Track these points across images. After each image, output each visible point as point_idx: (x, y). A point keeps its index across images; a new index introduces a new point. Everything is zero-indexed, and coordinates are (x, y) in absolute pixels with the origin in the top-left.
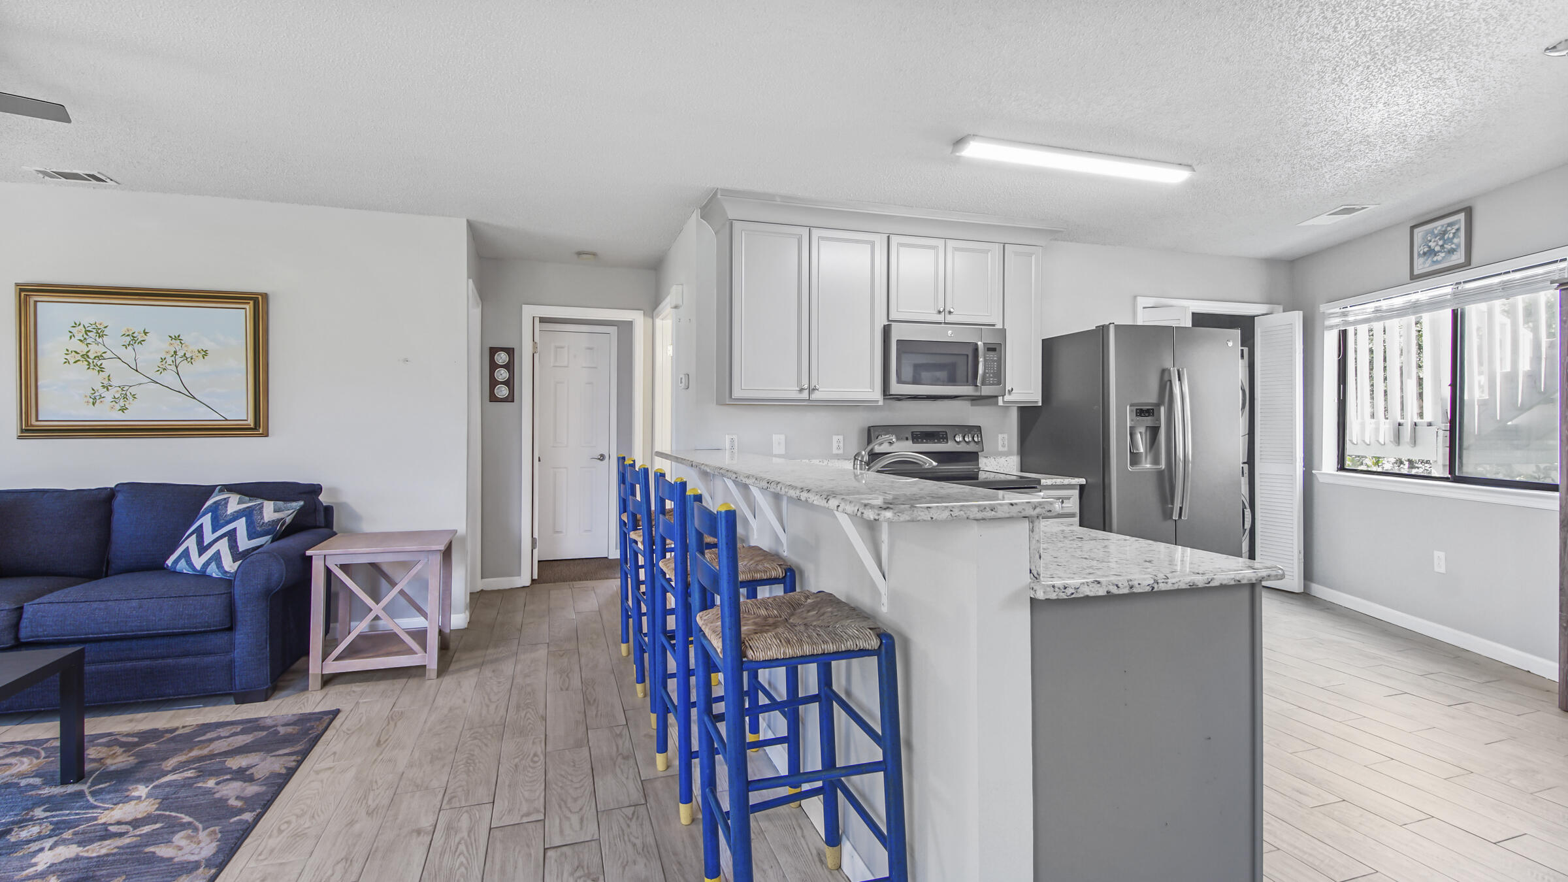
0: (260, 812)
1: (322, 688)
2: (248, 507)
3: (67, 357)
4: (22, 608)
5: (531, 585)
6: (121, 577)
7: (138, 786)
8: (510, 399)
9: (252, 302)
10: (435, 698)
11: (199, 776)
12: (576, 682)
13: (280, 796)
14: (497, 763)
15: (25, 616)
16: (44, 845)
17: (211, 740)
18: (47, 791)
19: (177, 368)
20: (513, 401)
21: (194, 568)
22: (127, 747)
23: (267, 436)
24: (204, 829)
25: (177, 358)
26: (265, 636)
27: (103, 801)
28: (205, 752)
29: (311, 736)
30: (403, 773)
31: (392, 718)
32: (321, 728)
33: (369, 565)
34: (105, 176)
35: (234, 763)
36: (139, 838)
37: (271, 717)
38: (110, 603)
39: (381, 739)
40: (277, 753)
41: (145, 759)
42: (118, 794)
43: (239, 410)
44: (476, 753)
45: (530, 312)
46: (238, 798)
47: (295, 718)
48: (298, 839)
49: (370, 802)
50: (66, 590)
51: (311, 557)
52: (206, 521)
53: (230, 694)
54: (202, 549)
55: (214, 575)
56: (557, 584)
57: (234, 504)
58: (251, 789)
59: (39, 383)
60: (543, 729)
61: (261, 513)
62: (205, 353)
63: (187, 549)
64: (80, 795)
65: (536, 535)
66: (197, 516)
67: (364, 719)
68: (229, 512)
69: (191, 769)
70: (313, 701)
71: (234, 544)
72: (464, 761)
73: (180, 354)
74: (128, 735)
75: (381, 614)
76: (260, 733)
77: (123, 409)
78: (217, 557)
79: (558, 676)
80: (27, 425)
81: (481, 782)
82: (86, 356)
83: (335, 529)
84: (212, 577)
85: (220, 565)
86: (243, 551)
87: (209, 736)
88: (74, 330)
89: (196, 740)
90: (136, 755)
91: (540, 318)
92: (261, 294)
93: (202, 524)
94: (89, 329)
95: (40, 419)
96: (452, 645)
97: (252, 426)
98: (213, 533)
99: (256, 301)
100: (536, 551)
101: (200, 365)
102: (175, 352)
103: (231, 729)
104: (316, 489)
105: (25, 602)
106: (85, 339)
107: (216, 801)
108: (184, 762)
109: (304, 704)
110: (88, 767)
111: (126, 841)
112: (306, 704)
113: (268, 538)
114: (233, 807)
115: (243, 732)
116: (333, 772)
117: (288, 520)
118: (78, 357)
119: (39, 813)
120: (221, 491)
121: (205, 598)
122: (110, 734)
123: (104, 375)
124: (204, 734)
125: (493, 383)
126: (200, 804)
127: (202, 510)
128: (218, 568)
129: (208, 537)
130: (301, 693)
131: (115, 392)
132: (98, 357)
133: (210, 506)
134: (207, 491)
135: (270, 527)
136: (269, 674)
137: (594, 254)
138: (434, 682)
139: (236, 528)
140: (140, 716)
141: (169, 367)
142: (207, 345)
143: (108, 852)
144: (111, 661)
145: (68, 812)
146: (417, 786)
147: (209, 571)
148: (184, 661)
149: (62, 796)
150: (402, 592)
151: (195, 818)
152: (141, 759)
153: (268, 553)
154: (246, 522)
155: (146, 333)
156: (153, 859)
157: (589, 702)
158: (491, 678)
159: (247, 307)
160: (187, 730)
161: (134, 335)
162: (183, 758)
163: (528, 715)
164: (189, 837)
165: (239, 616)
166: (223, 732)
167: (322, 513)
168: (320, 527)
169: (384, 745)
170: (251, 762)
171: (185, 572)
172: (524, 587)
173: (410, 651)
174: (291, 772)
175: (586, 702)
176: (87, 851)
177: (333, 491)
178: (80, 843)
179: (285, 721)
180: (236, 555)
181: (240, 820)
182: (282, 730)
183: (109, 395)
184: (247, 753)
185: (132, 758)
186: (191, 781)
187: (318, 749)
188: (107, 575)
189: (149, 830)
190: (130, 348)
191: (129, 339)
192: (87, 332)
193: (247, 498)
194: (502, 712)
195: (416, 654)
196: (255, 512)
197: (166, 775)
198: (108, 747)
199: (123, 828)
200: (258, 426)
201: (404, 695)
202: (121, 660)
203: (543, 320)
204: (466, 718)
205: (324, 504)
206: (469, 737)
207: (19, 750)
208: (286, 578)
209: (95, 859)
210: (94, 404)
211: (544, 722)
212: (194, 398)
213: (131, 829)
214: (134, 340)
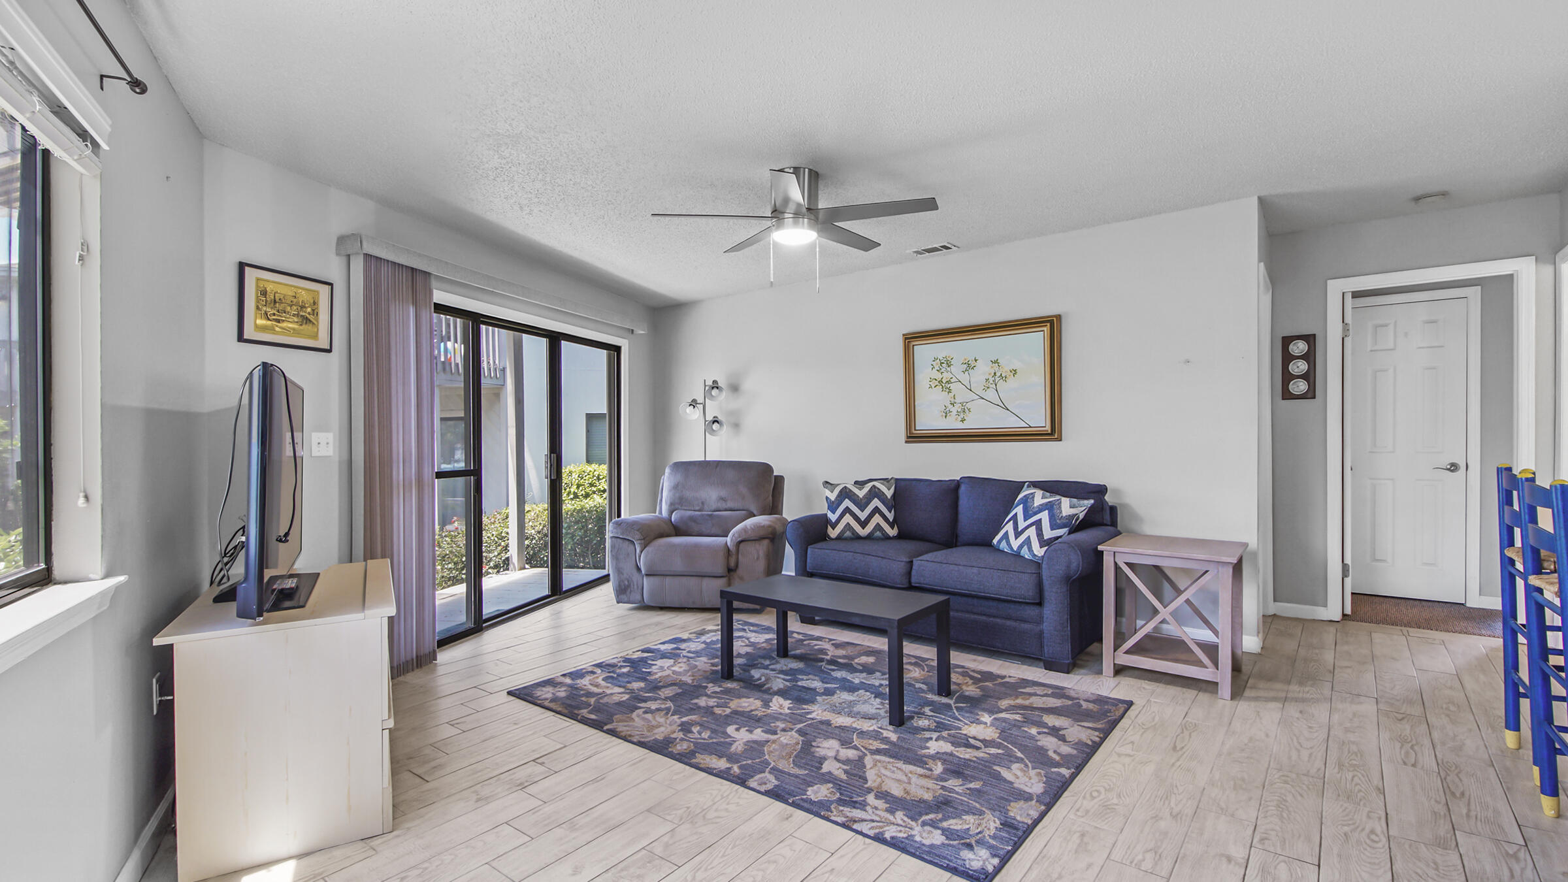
0: (1074, 772)
1: (1114, 676)
2: (1050, 502)
3: (930, 383)
4: (912, 562)
5: (1342, 620)
6: (965, 549)
7: (984, 714)
8: (1310, 394)
9: (1048, 324)
10: (1231, 721)
11: (1024, 722)
12: (1427, 760)
13: (1088, 764)
14: (1319, 821)
15: (914, 567)
16: (932, 736)
17: (1031, 695)
18: (930, 696)
19: (996, 385)
20: (1314, 398)
21: (1012, 549)
22: (976, 681)
23: (1061, 440)
24: (1033, 768)
25: (997, 378)
26: (1066, 617)
27: (963, 716)
28: (1027, 703)
29: (1109, 718)
30: (1204, 789)
31: (1185, 727)
32: (1118, 713)
33: (1153, 568)
34: (951, 244)
35: (1051, 720)
36: (988, 756)
37: (1074, 690)
38: (960, 567)
39: (1177, 744)
40: (1083, 724)
41: (987, 694)
42: (973, 716)
43: (1039, 419)
44: (1288, 799)
45: (1336, 288)
46: (1055, 752)
47: (1094, 698)
48: (1108, 811)
49: (1172, 804)
50: (935, 553)
51: (1102, 552)
52: (1019, 510)
53: (1040, 660)
54: (1018, 534)
55: (1026, 557)
56: (1381, 625)
57: (1039, 498)
58: (1066, 749)
59: (916, 404)
60: (1382, 804)
61: (1060, 507)
62: (1015, 372)
63: (1007, 532)
64: (949, 706)
65: (1348, 561)
66: (1012, 507)
67: (1157, 719)
68: (1035, 505)
69: (1018, 713)
70: (1107, 686)
71: (1040, 533)
72: (1275, 803)
73: (998, 374)
74: (974, 671)
75: (1169, 618)
76: (1067, 701)
77: (963, 420)
78: (1028, 541)
79: (1398, 745)
80: (910, 434)
81: (1300, 836)
82: (941, 382)
83: (1119, 528)
84: (1024, 558)
85: (1030, 549)
86: (1048, 539)
87: (1028, 690)
88: (934, 363)
89: (1020, 690)
90: (982, 688)
91: (1352, 292)
92: (1055, 316)
93: (1016, 513)
94: (942, 361)
95: (917, 429)
96: (1244, 668)
97: (1049, 432)
98: (1025, 521)
99: (1052, 322)
100: (1348, 581)
101: (1012, 382)
102: (995, 373)
103: (1044, 690)
104: (1100, 491)
105: (914, 557)
106: (940, 369)
107: (1038, 748)
108: (1013, 706)
109: (1099, 686)
110: (953, 687)
111: (980, 754)
112: (1101, 686)
113: (1065, 530)
114: (1051, 759)
115: (1053, 695)
116: (1133, 760)
117: (1081, 516)
118: (937, 383)
119: (927, 710)
120: (1028, 486)
121: (1022, 574)
122: (963, 667)
123: (951, 395)
124: (1025, 687)
125: (1287, 377)
126: (1028, 746)
127: (1018, 499)
128: (1029, 551)
129: (1022, 524)
130: (1096, 676)
131: (958, 407)
132: (948, 381)
133: (1021, 499)
134: (1019, 486)
135: (1067, 521)
136: (1070, 650)
137: (1444, 194)
138: (1229, 703)
139: (1041, 519)
140: (981, 658)
141: (991, 386)
142: (1016, 365)
143: (970, 758)
144: (962, 611)
145: (943, 717)
146: (1222, 809)
147: (1022, 553)
148: (1009, 623)
149: (939, 703)
150: (1188, 601)
151: (1025, 756)
152: (984, 693)
153: (1068, 543)
154: (1049, 514)
155: (976, 360)
156: (998, 777)
157: (1453, 794)
158: (1298, 718)
159: (1045, 329)
160: (1012, 680)
161: (969, 363)
162: (1012, 702)
163: (1356, 779)
164: (1021, 770)
165: (1047, 594)
166: (1039, 690)
167: (1108, 512)
168: (1107, 525)
169: (1180, 753)
170: (1063, 725)
171: (1006, 550)
172: (1331, 621)
173: (1199, 663)
174: (1095, 747)
175: (1447, 791)
176: (957, 751)
177: (1117, 492)
178: (953, 744)
179: (1086, 697)
180: (1043, 543)
181: (1059, 772)
182: (1085, 705)
183: (954, 410)
184: (1058, 715)
185: (979, 690)
186: (1020, 724)
187: (1116, 733)
188: (956, 546)
189: (995, 752)
190: (966, 373)
191: (965, 366)
192: (942, 363)
193: (1048, 494)
194: (1319, 764)
195: (1207, 668)
196: (1055, 506)
197: (1002, 712)
198: (963, 676)
199: (978, 744)
200: (1053, 433)
201: (1196, 706)
202: (968, 612)
203: (1356, 295)
204: (1271, 756)
205: (1110, 504)
206: (1278, 778)
207: (913, 661)
208: (1082, 568)
209: (963, 760)
210: (946, 417)
211: (1382, 797)
212: (1008, 410)
213: (983, 747)
214: (969, 366)
